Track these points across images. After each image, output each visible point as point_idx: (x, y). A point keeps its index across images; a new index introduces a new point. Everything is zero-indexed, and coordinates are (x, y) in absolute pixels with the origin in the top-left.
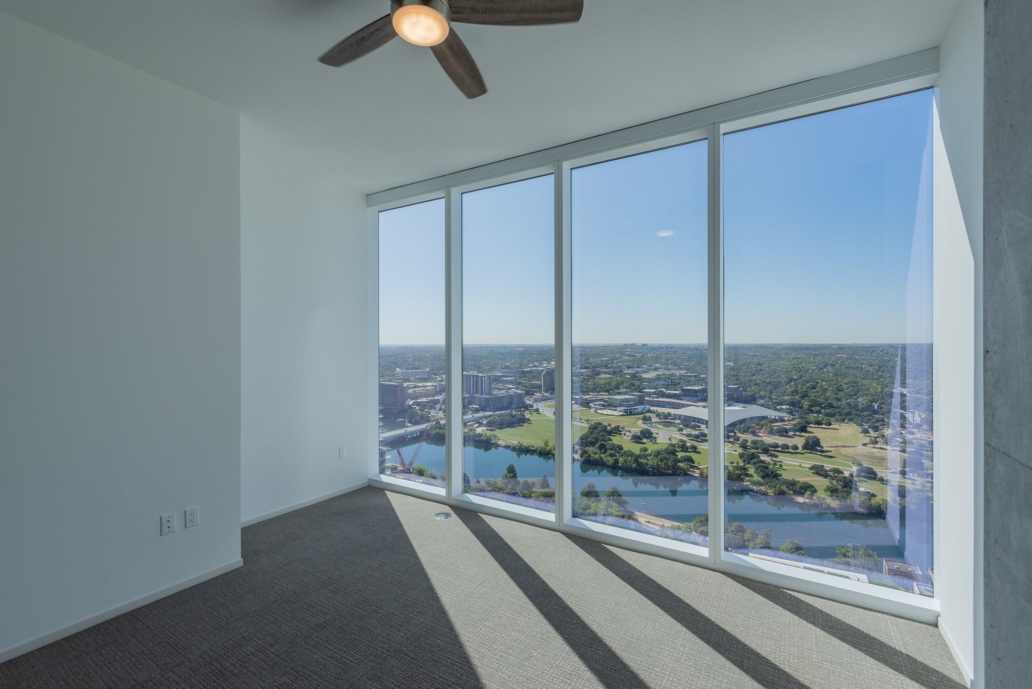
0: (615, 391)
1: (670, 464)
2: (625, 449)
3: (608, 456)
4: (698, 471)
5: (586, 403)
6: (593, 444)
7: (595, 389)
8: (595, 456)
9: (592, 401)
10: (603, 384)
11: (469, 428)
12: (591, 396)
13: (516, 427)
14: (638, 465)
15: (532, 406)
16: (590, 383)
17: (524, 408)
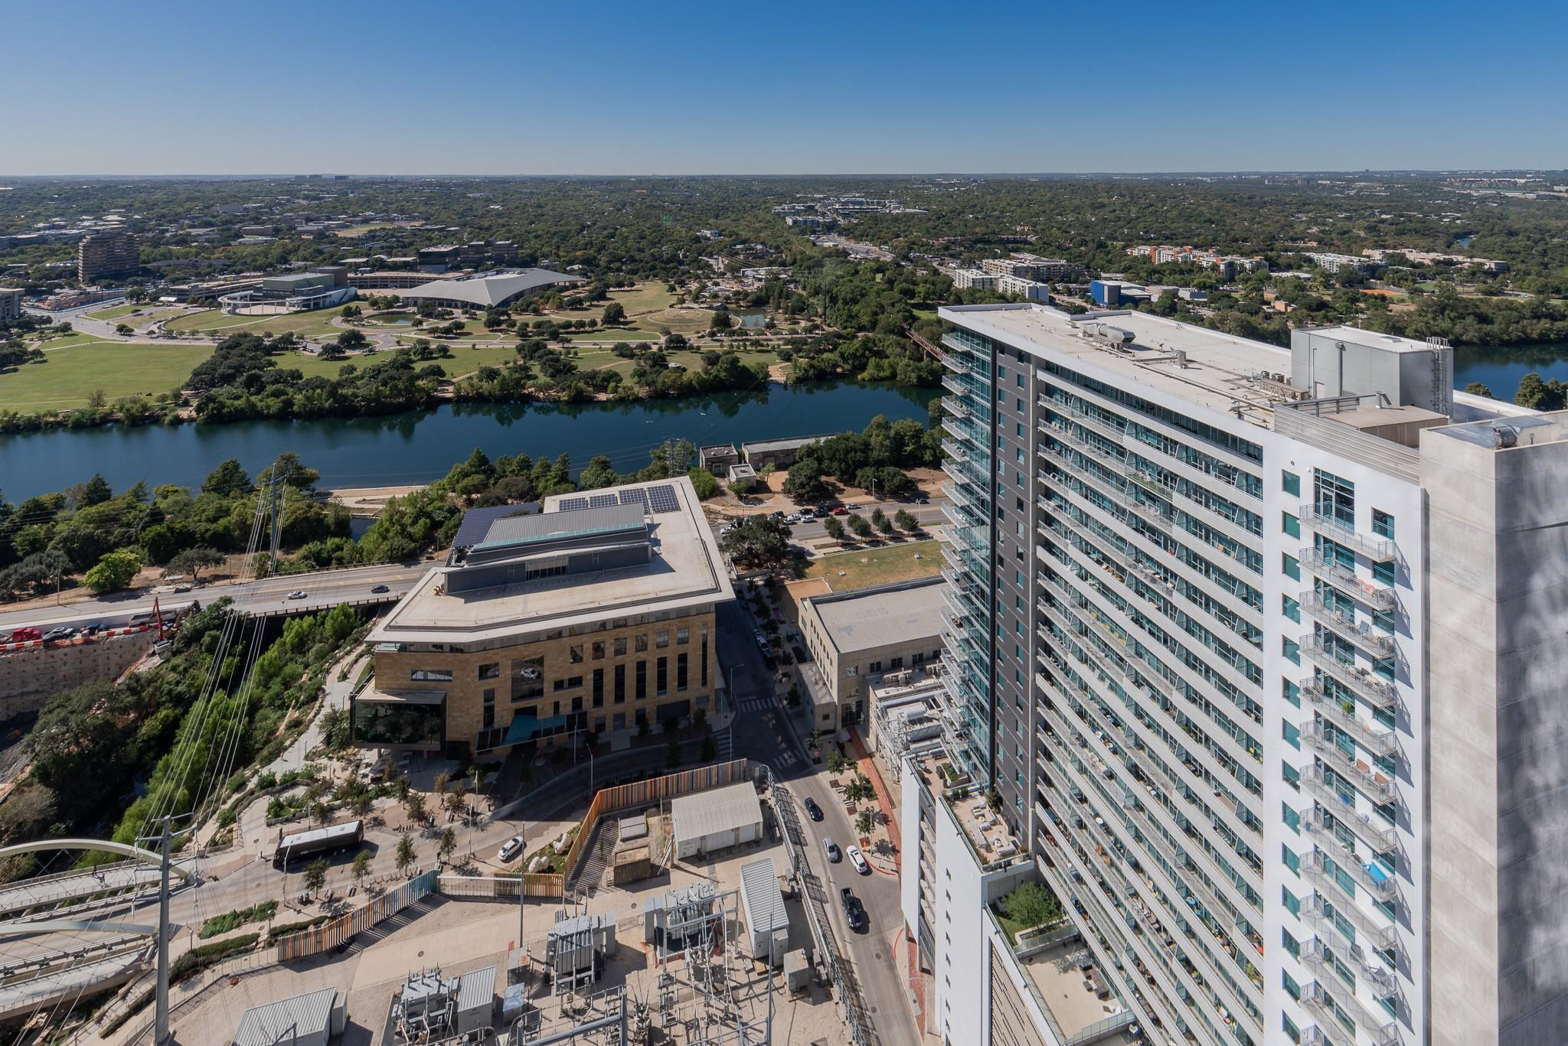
0: (279, 266)
1: (401, 386)
2: (307, 375)
3: (268, 396)
4: (451, 388)
5: (207, 298)
6: (227, 379)
7: (229, 266)
8: (237, 402)
10: (251, 254)
12: (222, 282)
14: (336, 401)
15: (49, 320)
16: (217, 255)
17: (19, 326)
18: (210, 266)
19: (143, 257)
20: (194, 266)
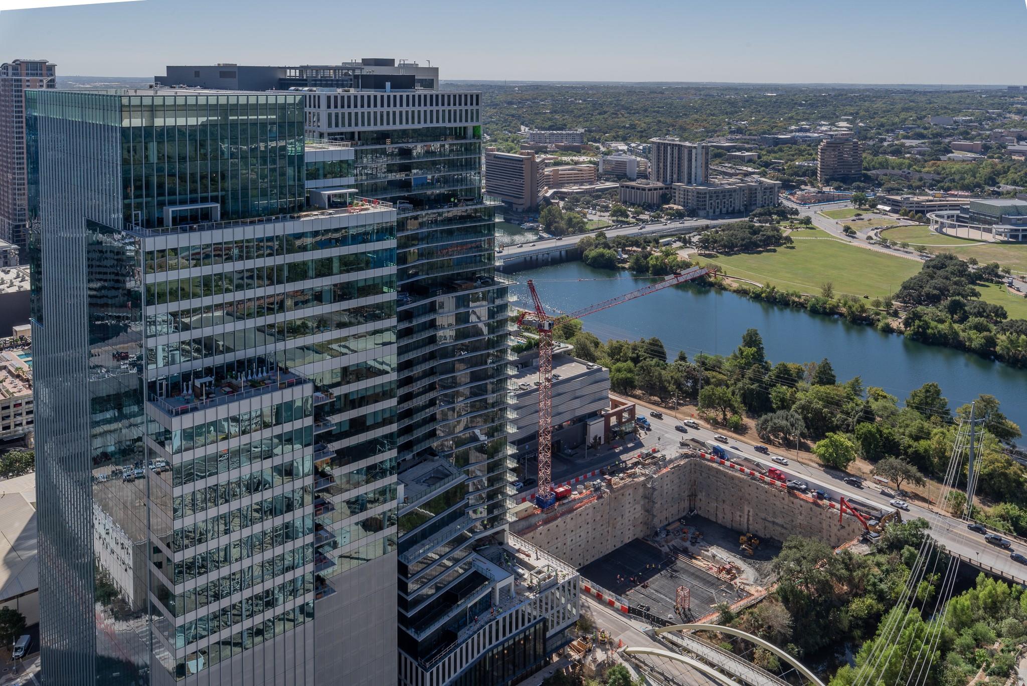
0: (987, 188)
2: (1011, 315)
3: (970, 328)
5: (917, 212)
6: (933, 300)
7: (939, 182)
8: (940, 326)
9: (932, 209)
10: (959, 172)
11: (664, 248)
12: (931, 198)
13: (760, 252)
15: (796, 212)
16: (926, 169)
17: (778, 214)
18: (921, 179)
19: (865, 164)
20: (907, 178)
